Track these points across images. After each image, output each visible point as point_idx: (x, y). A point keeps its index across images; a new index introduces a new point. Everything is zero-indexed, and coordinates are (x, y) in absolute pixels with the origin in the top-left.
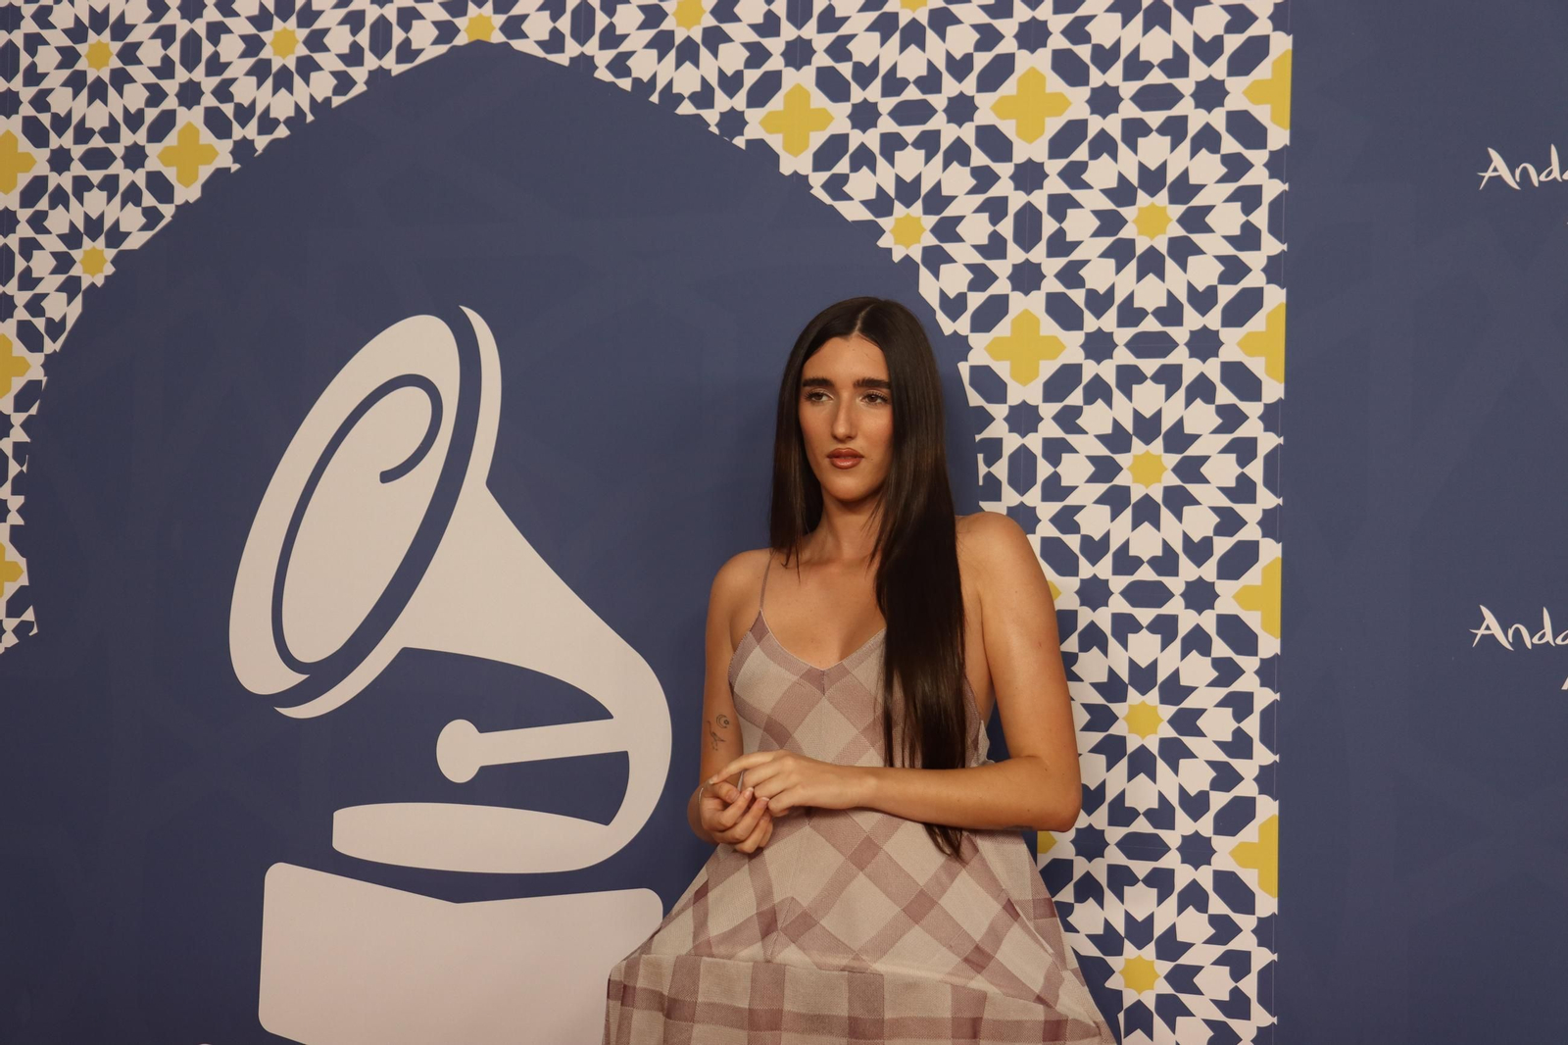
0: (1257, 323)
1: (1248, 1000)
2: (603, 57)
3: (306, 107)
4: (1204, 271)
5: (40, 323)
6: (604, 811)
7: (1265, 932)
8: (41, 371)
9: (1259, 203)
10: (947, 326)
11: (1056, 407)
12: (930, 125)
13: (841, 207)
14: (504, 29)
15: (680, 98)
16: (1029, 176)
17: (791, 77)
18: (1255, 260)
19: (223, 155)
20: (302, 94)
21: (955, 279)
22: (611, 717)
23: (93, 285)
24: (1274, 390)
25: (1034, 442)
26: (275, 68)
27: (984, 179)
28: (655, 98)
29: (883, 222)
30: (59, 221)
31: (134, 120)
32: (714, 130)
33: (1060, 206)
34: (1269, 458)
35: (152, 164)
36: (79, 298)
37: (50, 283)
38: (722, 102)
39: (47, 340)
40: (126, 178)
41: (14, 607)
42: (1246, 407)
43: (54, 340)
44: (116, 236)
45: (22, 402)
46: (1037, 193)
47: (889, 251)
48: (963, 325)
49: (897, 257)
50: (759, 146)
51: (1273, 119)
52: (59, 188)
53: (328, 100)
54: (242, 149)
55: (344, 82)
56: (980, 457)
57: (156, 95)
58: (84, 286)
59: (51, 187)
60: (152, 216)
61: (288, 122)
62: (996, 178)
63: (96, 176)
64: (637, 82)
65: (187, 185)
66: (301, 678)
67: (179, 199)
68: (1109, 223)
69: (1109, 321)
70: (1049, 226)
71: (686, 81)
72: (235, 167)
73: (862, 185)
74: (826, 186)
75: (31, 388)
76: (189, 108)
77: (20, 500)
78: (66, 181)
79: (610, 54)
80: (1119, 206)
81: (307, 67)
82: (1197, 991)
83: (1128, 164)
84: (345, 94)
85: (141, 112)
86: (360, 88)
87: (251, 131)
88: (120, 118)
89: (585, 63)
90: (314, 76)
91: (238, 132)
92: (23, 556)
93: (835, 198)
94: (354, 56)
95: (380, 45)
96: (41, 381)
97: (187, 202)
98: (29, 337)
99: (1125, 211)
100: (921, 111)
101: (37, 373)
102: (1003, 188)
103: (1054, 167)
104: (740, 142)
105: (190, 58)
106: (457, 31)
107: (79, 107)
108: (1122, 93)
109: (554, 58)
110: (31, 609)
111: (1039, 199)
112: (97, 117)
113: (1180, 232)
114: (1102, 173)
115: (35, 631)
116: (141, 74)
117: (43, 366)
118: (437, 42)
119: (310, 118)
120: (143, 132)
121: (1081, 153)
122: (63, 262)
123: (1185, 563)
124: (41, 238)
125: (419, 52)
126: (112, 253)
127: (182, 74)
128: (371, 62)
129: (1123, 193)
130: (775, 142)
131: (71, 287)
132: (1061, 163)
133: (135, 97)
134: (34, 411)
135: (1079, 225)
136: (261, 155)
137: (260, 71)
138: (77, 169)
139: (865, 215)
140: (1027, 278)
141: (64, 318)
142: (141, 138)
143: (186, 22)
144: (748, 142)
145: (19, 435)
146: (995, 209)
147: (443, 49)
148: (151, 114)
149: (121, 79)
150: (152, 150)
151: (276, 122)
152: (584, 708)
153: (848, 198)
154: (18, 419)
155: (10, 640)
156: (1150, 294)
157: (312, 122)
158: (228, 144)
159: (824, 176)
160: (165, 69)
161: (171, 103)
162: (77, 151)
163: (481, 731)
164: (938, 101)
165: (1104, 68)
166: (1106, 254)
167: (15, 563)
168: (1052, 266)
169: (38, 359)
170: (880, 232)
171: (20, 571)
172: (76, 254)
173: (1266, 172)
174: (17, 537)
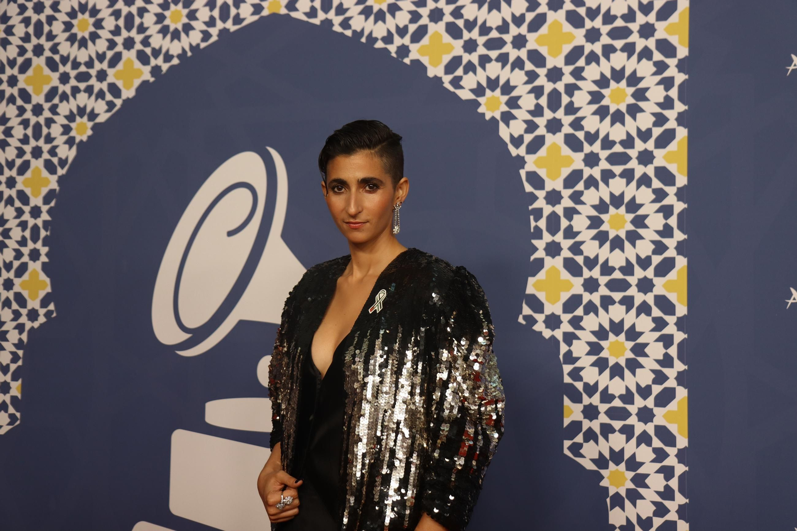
0: (673, 146)
1: (673, 491)
2: (337, 20)
3: (187, 48)
4: (645, 121)
5: (55, 160)
7: (682, 456)
8: (56, 185)
9: (673, 86)
10: (514, 151)
11: (570, 191)
12: (504, 50)
13: (459, 92)
14: (287, 7)
15: (376, 39)
16: (555, 75)
17: (432, 28)
18: (671, 114)
19: (146, 74)
20: (185, 42)
21: (517, 127)
23: (81, 141)
24: (682, 180)
25: (559, 209)
26: (171, 29)
27: (532, 76)
28: (363, 40)
29: (481, 100)
30: (64, 109)
31: (101, 57)
32: (394, 55)
33: (571, 89)
34: (680, 215)
35: (110, 79)
36: (75, 147)
37: (60, 140)
38: (398, 41)
39: (59, 169)
41: (44, 303)
42: (667, 189)
43: (62, 168)
44: (93, 116)
45: (46, 200)
46: (559, 83)
47: (483, 114)
48: (522, 151)
49: (488, 117)
50: (417, 63)
51: (680, 42)
52: (64, 92)
53: (198, 45)
54: (156, 70)
55: (206, 36)
56: (532, 217)
57: (112, 44)
58: (77, 141)
59: (60, 91)
60: (111, 105)
61: (179, 56)
62: (538, 76)
63: (82, 86)
64: (354, 32)
65: (128, 89)
67: (124, 96)
68: (596, 97)
69: (596, 147)
70: (565, 99)
71: (380, 30)
73: (470, 81)
74: (452, 82)
75: (52, 192)
76: (129, 51)
77: (46, 249)
78: (67, 88)
79: (341, 18)
80: (601, 89)
81: (187, 28)
82: (647, 487)
83: (605, 67)
84: (207, 41)
85: (104, 53)
86: (214, 38)
87: (160, 61)
88: (94, 56)
89: (328, 23)
90: (191, 33)
91: (153, 62)
92: (48, 275)
93: (455, 88)
94: (211, 22)
95: (224, 16)
96: (55, 190)
97: (128, 98)
98: (50, 167)
99: (604, 91)
100: (499, 43)
101: (54, 185)
102: (542, 81)
103: (567, 70)
105: (129, 25)
106: (263, 8)
107: (74, 51)
108: (602, 31)
109: (313, 21)
110: (52, 304)
111: (560, 86)
112: (82, 56)
113: (632, 101)
114: (592, 72)
115: (54, 315)
116: (105, 34)
117: (57, 182)
118: (253, 14)
119: (189, 54)
120: (106, 63)
121: (581, 62)
122: (67, 129)
123: (637, 269)
124: (55, 118)
125: (244, 20)
126: (91, 124)
127: (125, 34)
128: (220, 25)
129: (603, 82)
130: (425, 60)
131: (70, 142)
132: (571, 68)
133: (101, 45)
134: (53, 204)
135: (581, 99)
136: (165, 74)
137: (164, 31)
138: (73, 82)
139: (471, 96)
140: (554, 126)
141: (67, 158)
142: (105, 65)
143: (127, 7)
144: (412, 61)
145: (45, 216)
146: (538, 92)
147: (256, 18)
148: (110, 54)
149: (94, 37)
150: (110, 72)
151: (172, 57)
153: (462, 87)
155: (42, 320)
156: (618, 133)
157: (191, 57)
158: (147, 69)
159: (450, 77)
160: (117, 31)
161: (119, 48)
162: (73, 73)
164: (508, 38)
165: (592, 19)
166: (595, 113)
167: (44, 282)
168: (567, 120)
169: (54, 178)
170: (479, 104)
171: (47, 285)
172: (73, 125)
173: (676, 70)
174: (45, 267)
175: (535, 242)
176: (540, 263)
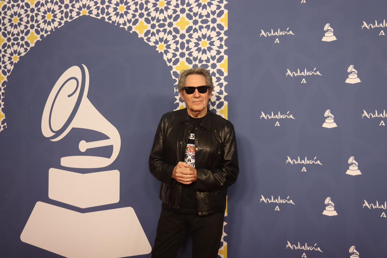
0: (223, 62)
2: (106, 17)
3: (53, 28)
4: (213, 53)
5: (6, 70)
6: (109, 156)
8: (7, 79)
9: (223, 40)
10: (169, 64)
12: (165, 28)
13: (149, 43)
14: (89, 13)
15: (120, 24)
16: (183, 36)
17: (140, 20)
18: (222, 50)
19: (38, 38)
20: (52, 26)
21: (170, 56)
22: (110, 139)
23: (15, 63)
24: (226, 74)
26: (48, 21)
27: (175, 37)
28: (116, 24)
29: (157, 46)
30: (9, 51)
31: (22, 32)
32: (127, 30)
33: (188, 42)
34: (225, 86)
35: (26, 40)
36: (13, 65)
37: (8, 63)
38: (128, 25)
39: (7, 73)
40: (21, 42)
41: (3, 123)
42: (221, 77)
43: (9, 73)
44: (19, 53)
45: (3, 85)
46: (184, 39)
48: (171, 64)
49: (159, 52)
50: (135, 33)
51: (225, 25)
52: (9, 45)
53: (57, 27)
54: (42, 36)
55: (60, 23)
56: (175, 88)
57: (26, 27)
58: (14, 63)
60: (26, 49)
61: (50, 31)
62: (177, 37)
63: (16, 42)
64: (113, 21)
65: (32, 43)
66: (54, 134)
67: (31, 46)
68: (197, 44)
69: (197, 62)
70: (186, 45)
71: (121, 21)
72: (41, 40)
73: (153, 39)
74: (147, 39)
75: (5, 82)
76: (32, 29)
77: (3, 103)
78: (10, 44)
79: (108, 17)
80: (198, 41)
81: (53, 21)
83: (200, 34)
84: (60, 26)
85: (23, 30)
86: (63, 24)
87: (43, 33)
88: (20, 32)
89: (103, 18)
90: (55, 22)
91: (41, 33)
92: (4, 113)
93: (148, 42)
94: (62, 19)
95: (66, 16)
96: (6, 81)
97: (32, 47)
98: (4, 73)
99: (199, 42)
100: (163, 25)
101: (6, 79)
102: (178, 39)
103: (187, 35)
104: (131, 32)
105: (32, 20)
106: (80, 13)
107: (12, 30)
108: (199, 21)
109: (98, 18)
110: (6, 123)
111: (184, 41)
112: (16, 31)
113: (209, 46)
114: (195, 35)
115: (7, 127)
116: (23, 23)
117: (7, 78)
118: (77, 15)
119: (54, 30)
121: (192, 32)
122: (10, 59)
123: (211, 106)
124: (6, 54)
125: (74, 17)
126: (19, 57)
127: (31, 23)
128: (65, 19)
129: (199, 39)
130: (137, 32)
131: (11, 63)
132: (188, 34)
134: (5, 86)
135: (191, 45)
136: (45, 37)
137: (45, 22)
138: (12, 41)
139: (154, 45)
140: (182, 55)
141: (10, 69)
142: (24, 35)
143: (31, 13)
144: (133, 32)
145: (3, 91)
146: (177, 42)
147: (78, 17)
148: (25, 31)
149: (20, 24)
150: (26, 37)
151: (48, 31)
152: (105, 137)
153: (151, 41)
154: (2, 88)
155: (2, 129)
156: (204, 57)
157: (54, 31)
158: (39, 36)
159: (146, 38)
160: (28, 22)
161: (29, 28)
162: (12, 38)
163: (87, 142)
164: (166, 23)
165: (195, 17)
166: (196, 50)
167: (3, 115)
168: (187, 53)
169: (6, 77)
170: (157, 47)
171: (4, 116)
172: (12, 57)
173: (224, 35)
174: (3, 110)
175: (176, 97)
176: (178, 105)
